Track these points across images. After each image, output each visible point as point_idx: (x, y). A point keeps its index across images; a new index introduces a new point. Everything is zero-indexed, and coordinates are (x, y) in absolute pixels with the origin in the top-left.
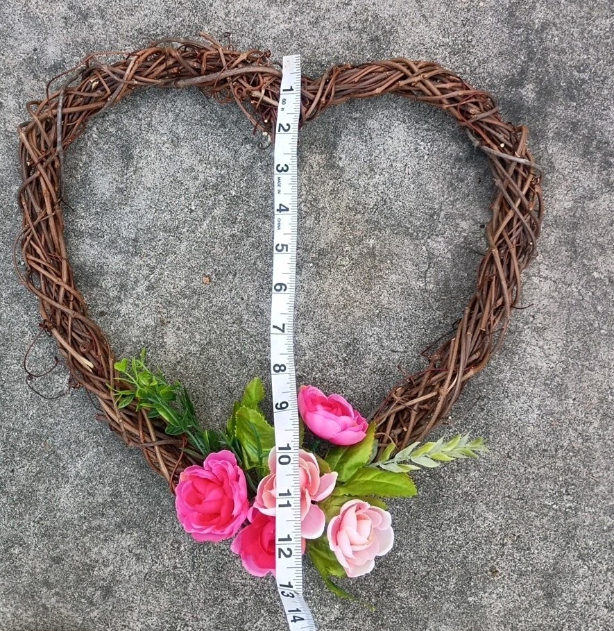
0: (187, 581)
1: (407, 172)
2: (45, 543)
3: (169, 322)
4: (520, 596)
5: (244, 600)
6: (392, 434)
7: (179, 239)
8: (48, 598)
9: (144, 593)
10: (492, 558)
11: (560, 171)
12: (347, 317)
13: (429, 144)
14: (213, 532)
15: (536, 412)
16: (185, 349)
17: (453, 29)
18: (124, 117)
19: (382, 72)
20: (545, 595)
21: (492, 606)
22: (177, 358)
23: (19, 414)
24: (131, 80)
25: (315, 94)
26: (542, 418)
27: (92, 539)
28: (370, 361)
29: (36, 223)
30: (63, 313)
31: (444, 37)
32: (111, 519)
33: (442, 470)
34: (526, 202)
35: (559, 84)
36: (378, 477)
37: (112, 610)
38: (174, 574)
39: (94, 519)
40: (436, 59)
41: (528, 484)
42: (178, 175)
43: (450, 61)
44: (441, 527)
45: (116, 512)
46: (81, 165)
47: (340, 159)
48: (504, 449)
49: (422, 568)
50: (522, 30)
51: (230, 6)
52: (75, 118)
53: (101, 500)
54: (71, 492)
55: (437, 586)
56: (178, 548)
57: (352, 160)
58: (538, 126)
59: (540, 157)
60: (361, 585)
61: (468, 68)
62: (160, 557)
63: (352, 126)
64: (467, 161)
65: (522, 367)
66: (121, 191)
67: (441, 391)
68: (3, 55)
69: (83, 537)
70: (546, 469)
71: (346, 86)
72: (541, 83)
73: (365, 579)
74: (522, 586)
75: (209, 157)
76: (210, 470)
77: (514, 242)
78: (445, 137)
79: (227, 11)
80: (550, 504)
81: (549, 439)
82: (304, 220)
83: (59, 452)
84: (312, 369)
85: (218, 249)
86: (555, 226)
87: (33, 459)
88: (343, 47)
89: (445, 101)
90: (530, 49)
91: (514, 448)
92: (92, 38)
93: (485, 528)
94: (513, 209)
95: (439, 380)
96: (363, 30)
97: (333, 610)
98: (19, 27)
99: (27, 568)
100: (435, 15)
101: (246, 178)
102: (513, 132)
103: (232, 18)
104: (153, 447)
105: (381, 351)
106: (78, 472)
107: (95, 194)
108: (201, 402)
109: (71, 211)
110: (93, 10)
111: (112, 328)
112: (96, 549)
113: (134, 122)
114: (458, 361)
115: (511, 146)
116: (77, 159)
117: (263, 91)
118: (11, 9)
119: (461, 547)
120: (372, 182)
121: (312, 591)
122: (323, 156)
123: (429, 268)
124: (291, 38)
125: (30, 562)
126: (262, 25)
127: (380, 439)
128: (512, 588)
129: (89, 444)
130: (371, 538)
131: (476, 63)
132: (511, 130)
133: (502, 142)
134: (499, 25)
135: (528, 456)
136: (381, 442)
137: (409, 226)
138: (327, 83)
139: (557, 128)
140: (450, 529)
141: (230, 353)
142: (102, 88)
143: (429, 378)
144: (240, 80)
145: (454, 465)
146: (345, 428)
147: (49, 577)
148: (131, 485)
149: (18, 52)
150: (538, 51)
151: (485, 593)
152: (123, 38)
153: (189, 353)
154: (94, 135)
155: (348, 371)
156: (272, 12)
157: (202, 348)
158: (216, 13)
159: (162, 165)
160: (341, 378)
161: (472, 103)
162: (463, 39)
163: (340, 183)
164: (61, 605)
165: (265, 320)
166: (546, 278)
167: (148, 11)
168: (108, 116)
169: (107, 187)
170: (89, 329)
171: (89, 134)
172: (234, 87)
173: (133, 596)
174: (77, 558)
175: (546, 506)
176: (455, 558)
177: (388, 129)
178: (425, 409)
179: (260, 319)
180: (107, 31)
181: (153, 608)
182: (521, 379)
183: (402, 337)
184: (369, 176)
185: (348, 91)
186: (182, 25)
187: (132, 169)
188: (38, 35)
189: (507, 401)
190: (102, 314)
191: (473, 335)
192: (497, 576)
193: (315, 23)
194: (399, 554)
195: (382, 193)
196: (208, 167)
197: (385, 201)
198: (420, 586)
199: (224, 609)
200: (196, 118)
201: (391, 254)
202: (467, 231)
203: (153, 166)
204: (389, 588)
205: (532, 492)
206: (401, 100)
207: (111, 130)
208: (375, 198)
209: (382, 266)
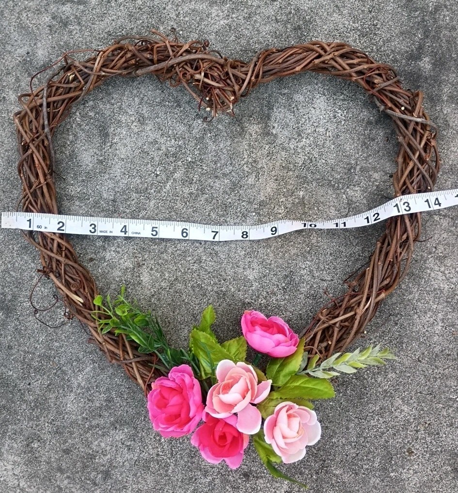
0: (167, 465)
1: (328, 135)
2: (57, 439)
3: (144, 264)
4: (432, 471)
5: (212, 479)
6: (320, 347)
7: (149, 199)
8: (62, 481)
9: (135, 475)
10: (408, 442)
11: (454, 127)
12: (284, 255)
13: (345, 111)
14: (175, 430)
15: (440, 325)
16: (157, 285)
17: (361, 16)
18: (100, 103)
19: (301, 53)
20: (452, 470)
21: (410, 479)
22: (151, 292)
23: (32, 340)
24: (99, 72)
25: (247, 74)
26: (445, 329)
27: (93, 435)
28: (304, 288)
29: (32, 190)
30: (57, 261)
31: (354, 23)
32: (107, 419)
33: (366, 373)
34: (423, 154)
35: (451, 56)
36: (305, 383)
37: (111, 489)
38: (157, 460)
39: (94, 419)
40: (348, 41)
41: (435, 382)
42: (145, 147)
43: (360, 42)
44: (366, 418)
45: (110, 413)
46: (69, 143)
47: (274, 127)
48: (415, 355)
49: (352, 451)
50: (418, 13)
51: (180, 8)
52: (59, 105)
53: (98, 405)
54: (75, 398)
55: (365, 465)
56: (160, 440)
57: (283, 128)
58: (434, 92)
59: (437, 117)
60: (304, 465)
61: (374, 47)
62: (146, 447)
63: (282, 100)
64: (376, 124)
65: (428, 289)
66: (101, 162)
67: (358, 311)
68: (3, 59)
69: (86, 434)
70: (450, 370)
71: (272, 67)
72: (435, 55)
73: (307, 460)
74: (434, 463)
75: (169, 132)
76: (174, 381)
77: (415, 187)
78: (358, 105)
79: (177, 12)
80: (454, 398)
81: (452, 346)
82: (246, 178)
83: (64, 368)
84: (258, 297)
85: (179, 205)
86: (451, 173)
87: (44, 374)
88: (272, 36)
89: (354, 74)
90: (426, 28)
91: (423, 354)
92: (71, 41)
93: (402, 418)
94: (413, 161)
95: (357, 302)
96: (288, 22)
97: (283, 485)
98: (15, 35)
99: (44, 458)
100: (346, 5)
101: (198, 147)
102: (412, 97)
103: (182, 18)
104: (131, 363)
105: (313, 280)
106: (79, 384)
107: (81, 166)
108: (172, 326)
109: (63, 180)
110: (71, 19)
111: (100, 271)
112: (96, 442)
113: (108, 107)
114: (371, 286)
115: (410, 108)
116: (65, 139)
117: (203, 74)
118: (7, 22)
119: (383, 433)
120: (300, 145)
121: (265, 471)
122: (260, 126)
123: (349, 212)
124: (230, 32)
125: (47, 454)
126: (206, 23)
127: (310, 351)
128: (425, 465)
129: (87, 362)
130: (300, 432)
131: (381, 43)
132: (409, 95)
133: (402, 106)
134: (400, 10)
135: (435, 360)
136: (311, 354)
137: (331, 179)
138: (255, 65)
139: (450, 92)
140: (374, 419)
141: (193, 287)
142: (78, 80)
143: (349, 301)
144: (185, 66)
145: (375, 369)
146: (278, 344)
147: (61, 464)
148: (121, 393)
149: (15, 56)
150: (432, 29)
151: (403, 469)
152: (96, 39)
153: (161, 288)
154: (78, 119)
155: (287, 297)
156: (213, 11)
157: (171, 284)
158: (168, 15)
159: (132, 140)
160: (281, 303)
161: (376, 74)
162: (369, 23)
163: (274, 147)
164: (72, 485)
165: (219, 260)
166: (445, 216)
167: (115, 17)
168: (88, 103)
169: (90, 160)
170: (79, 272)
171: (74, 118)
172: (180, 72)
173: (126, 478)
174: (82, 450)
175: (451, 399)
176: (379, 442)
177: (311, 101)
178: (346, 326)
179: (215, 259)
180: (83, 35)
181: (142, 487)
182: (427, 298)
183: (329, 269)
184: (297, 140)
185: (274, 71)
186: (142, 26)
187: (109, 144)
188: (30, 41)
189: (416, 316)
190: (91, 260)
191: (384, 265)
192: (413, 456)
193: (249, 18)
194: (333, 440)
195: (308, 153)
196: (168, 139)
197: (311, 160)
198: (352, 465)
199: (197, 486)
200: (157, 100)
201: (317, 202)
202: (379, 181)
203: (125, 141)
204: (327, 467)
205: (439, 389)
206: (321, 77)
207: (90, 114)
208: (303, 158)
209: (311, 212)
